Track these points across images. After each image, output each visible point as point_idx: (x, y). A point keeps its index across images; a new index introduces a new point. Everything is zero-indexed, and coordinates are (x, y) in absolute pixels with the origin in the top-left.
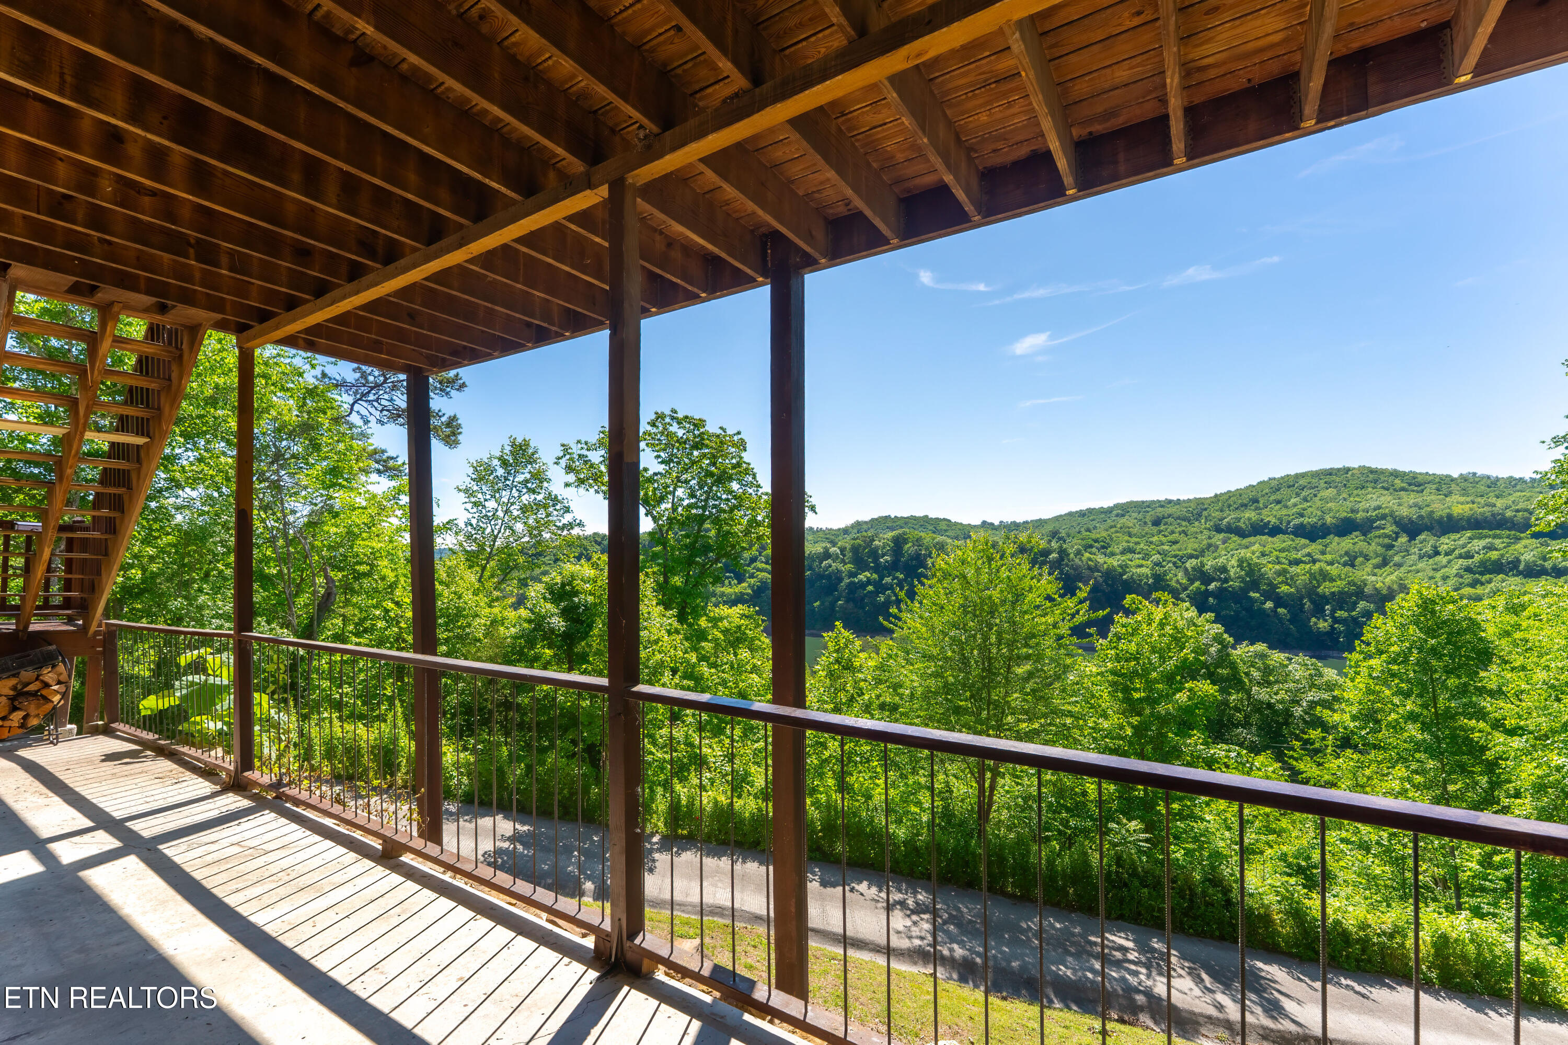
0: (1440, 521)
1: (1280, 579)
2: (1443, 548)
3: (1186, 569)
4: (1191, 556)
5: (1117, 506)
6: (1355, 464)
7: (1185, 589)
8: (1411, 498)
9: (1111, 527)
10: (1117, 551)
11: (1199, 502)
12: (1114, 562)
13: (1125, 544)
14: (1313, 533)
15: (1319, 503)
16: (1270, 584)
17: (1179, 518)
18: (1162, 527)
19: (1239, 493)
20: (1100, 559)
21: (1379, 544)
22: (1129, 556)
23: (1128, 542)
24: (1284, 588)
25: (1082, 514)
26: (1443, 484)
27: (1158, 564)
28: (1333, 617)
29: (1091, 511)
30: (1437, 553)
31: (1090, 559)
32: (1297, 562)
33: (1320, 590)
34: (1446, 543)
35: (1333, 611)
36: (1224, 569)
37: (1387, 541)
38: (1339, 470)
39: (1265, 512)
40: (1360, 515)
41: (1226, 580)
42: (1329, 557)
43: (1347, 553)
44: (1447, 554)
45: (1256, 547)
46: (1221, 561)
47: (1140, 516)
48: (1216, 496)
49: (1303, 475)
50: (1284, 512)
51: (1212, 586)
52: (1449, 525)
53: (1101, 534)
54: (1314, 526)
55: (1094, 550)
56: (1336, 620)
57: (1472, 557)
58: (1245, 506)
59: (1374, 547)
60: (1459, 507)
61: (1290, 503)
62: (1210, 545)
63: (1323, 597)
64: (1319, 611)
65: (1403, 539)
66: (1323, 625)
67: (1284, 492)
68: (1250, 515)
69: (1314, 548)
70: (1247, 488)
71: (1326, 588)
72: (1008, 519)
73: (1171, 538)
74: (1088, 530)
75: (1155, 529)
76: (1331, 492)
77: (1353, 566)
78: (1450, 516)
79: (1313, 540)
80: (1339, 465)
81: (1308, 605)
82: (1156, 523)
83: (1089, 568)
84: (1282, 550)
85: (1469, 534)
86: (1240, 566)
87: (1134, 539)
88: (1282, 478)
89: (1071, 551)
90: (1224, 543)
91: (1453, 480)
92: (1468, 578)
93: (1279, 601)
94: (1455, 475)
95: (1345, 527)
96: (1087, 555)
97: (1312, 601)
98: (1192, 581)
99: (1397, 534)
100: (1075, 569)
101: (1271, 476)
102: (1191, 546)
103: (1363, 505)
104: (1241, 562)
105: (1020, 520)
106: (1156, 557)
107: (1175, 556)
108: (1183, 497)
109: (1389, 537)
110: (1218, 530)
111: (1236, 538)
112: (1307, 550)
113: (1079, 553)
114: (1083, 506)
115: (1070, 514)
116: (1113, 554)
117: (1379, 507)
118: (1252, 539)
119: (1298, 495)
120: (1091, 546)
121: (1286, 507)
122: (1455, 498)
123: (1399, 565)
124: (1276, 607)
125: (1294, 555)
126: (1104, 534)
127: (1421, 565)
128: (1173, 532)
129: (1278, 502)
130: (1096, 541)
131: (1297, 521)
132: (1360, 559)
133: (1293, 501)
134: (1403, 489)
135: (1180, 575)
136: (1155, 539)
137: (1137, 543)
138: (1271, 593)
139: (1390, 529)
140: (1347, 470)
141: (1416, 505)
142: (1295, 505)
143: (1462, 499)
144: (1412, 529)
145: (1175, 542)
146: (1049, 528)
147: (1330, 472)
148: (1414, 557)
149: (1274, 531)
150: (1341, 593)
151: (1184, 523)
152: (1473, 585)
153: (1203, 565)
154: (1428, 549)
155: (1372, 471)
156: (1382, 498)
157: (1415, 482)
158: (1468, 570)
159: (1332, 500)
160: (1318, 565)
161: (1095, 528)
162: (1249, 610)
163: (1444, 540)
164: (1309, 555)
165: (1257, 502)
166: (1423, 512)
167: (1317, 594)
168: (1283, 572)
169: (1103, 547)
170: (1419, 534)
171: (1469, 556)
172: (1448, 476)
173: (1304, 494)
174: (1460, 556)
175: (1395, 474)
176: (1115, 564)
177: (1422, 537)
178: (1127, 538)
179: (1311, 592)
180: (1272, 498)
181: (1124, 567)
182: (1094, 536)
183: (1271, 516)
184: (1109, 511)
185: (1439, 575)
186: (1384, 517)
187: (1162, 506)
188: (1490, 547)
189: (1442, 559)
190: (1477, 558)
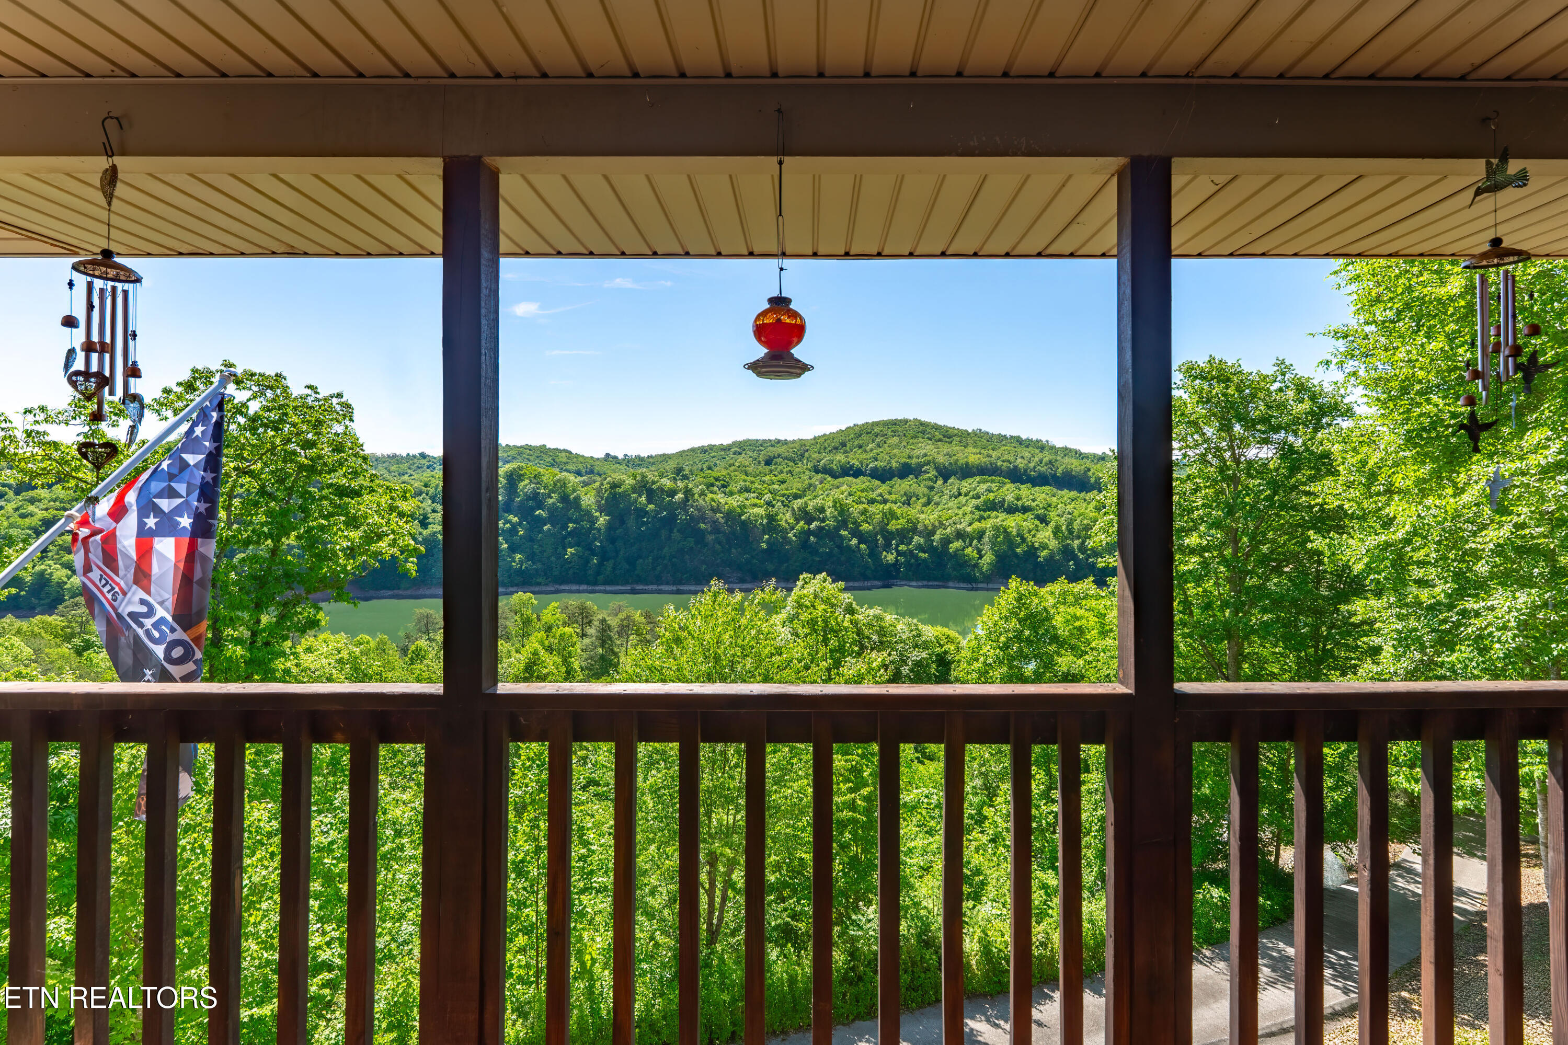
0: (961, 468)
1: (862, 518)
2: (964, 490)
3: (793, 509)
4: (796, 497)
5: (735, 444)
6: (910, 417)
7: (793, 528)
8: (945, 448)
9: (730, 465)
10: (735, 490)
11: (802, 443)
12: (733, 502)
13: (743, 483)
14: (883, 475)
15: (888, 449)
16: (855, 523)
17: (786, 458)
18: (773, 467)
19: (832, 436)
20: (721, 498)
21: (926, 486)
22: (746, 495)
23: (745, 481)
24: (865, 526)
25: (704, 450)
26: (964, 437)
27: (769, 504)
28: (897, 551)
29: (712, 447)
30: (960, 494)
31: (713, 500)
32: (872, 502)
33: (889, 527)
34: (966, 485)
35: (897, 546)
36: (822, 510)
37: (930, 484)
38: (901, 421)
39: (851, 455)
40: (914, 461)
41: (823, 520)
42: (893, 497)
43: (905, 494)
44: (966, 495)
45: (844, 488)
46: (819, 502)
47: (755, 454)
48: (815, 438)
49: (877, 424)
50: (864, 456)
51: (813, 526)
52: (966, 472)
53: (720, 472)
54: (884, 469)
55: (715, 488)
56: (899, 553)
57: (979, 498)
58: (836, 448)
59: (922, 490)
60: (972, 456)
61: (868, 448)
62: (810, 485)
63: (891, 533)
64: (887, 547)
65: (940, 482)
66: (891, 558)
67: (864, 437)
68: (840, 457)
69: (884, 488)
70: (838, 432)
71: (894, 526)
72: (632, 453)
73: (780, 477)
74: (709, 468)
75: (767, 468)
76: (895, 440)
77: (909, 504)
78: (967, 463)
79: (883, 482)
80: (900, 417)
81: (881, 540)
82: (768, 462)
83: (712, 509)
84: (862, 491)
85: (978, 479)
86: (834, 506)
87: (750, 478)
88: (863, 425)
89: (696, 490)
90: (821, 483)
91: (969, 434)
92: (978, 514)
93: (862, 538)
94: (970, 431)
95: (906, 471)
96: (710, 496)
97: (883, 537)
98: (797, 521)
99: (936, 477)
100: (699, 510)
101: (856, 423)
102: (795, 486)
103: (916, 453)
104: (835, 502)
105: (644, 454)
106: (768, 497)
107: (783, 495)
108: (790, 438)
109: (931, 480)
110: (817, 471)
111: (829, 479)
112: (879, 491)
113: (702, 494)
114: (705, 443)
115: (693, 450)
116: (731, 494)
117: (925, 455)
118: (841, 480)
119: (873, 441)
120: (712, 485)
121: (865, 451)
122: (971, 449)
123: (937, 504)
124: (859, 543)
125: (873, 495)
126: (724, 472)
127: (951, 504)
128: (781, 472)
129: (860, 447)
130: (717, 479)
131: (872, 465)
132: (914, 499)
133: (870, 446)
134: (940, 440)
135: (788, 515)
136: (767, 478)
137: (752, 482)
138: (856, 533)
139: (933, 473)
140: (906, 421)
141: (948, 454)
142: (872, 450)
143: (974, 450)
144: (945, 473)
145: (783, 482)
146: (672, 465)
147: (894, 423)
148: (946, 497)
149: (857, 473)
150: (903, 529)
151: (791, 464)
152: (980, 520)
153: (806, 505)
154: (955, 491)
155: (922, 424)
156: (928, 447)
157: (947, 435)
158: (977, 508)
159: (896, 447)
160: (888, 505)
161: (715, 465)
162: (840, 547)
163: (964, 483)
164: (881, 495)
165: (845, 446)
166: (952, 460)
167: (887, 531)
168: (864, 512)
169: (723, 486)
170: (949, 478)
171: (977, 497)
172: (966, 431)
173: (878, 440)
174: (973, 497)
175: (936, 427)
176: (735, 504)
177: (950, 481)
178: (744, 477)
179: (883, 530)
180: (856, 443)
181: (742, 507)
182: (715, 474)
183: (855, 459)
184: (726, 449)
185: (961, 512)
186: (928, 463)
187: (773, 446)
188: (990, 490)
189: (962, 499)
190: (982, 499)
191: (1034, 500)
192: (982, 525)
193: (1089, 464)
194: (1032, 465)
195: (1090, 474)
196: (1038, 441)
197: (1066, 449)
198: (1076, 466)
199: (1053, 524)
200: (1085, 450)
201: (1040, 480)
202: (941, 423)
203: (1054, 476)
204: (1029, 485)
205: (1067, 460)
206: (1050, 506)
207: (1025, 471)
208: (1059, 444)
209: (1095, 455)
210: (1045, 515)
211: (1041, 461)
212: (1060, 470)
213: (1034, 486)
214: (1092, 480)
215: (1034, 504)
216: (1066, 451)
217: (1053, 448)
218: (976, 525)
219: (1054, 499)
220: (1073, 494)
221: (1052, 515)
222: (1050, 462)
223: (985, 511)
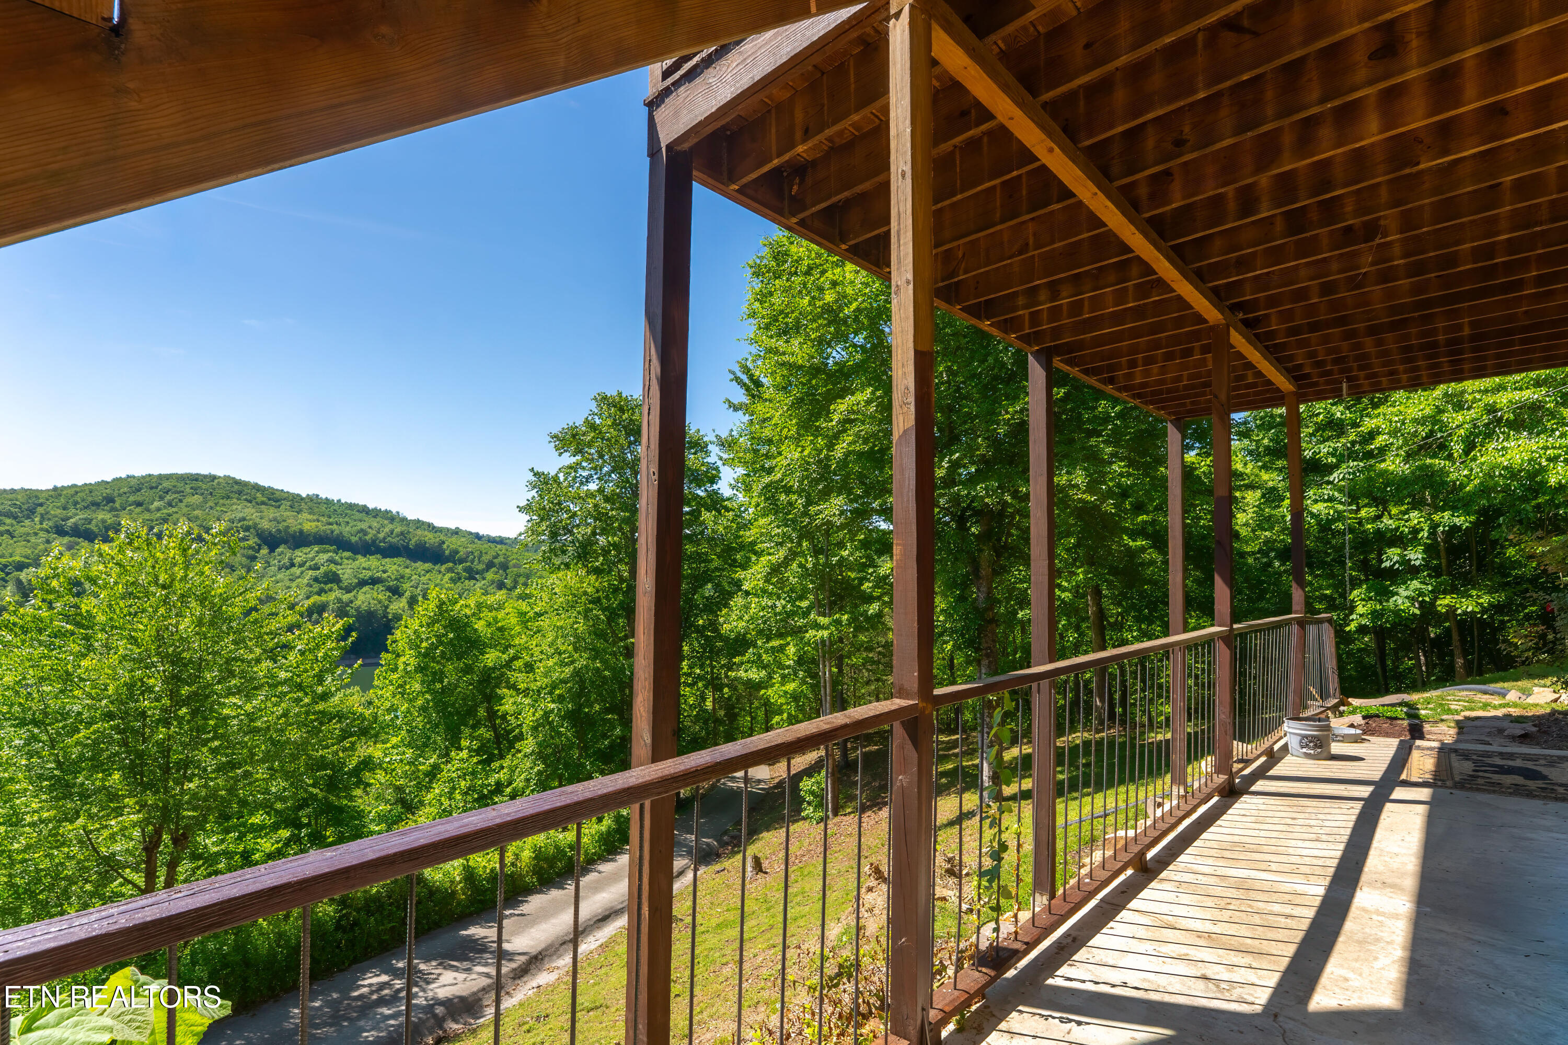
0: (293, 536)
2: (298, 560)
6: (220, 473)
8: (271, 513)
11: (30, 494)
15: (185, 510)
17: (1, 513)
19: (88, 488)
21: (243, 555)
26: (295, 502)
30: (293, 565)
34: (300, 555)
37: (251, 552)
38: (205, 476)
44: (301, 566)
48: (55, 489)
49: (168, 477)
52: (300, 540)
57: (319, 569)
58: (96, 504)
60: (308, 524)
61: (153, 507)
65: (264, 551)
67: (145, 494)
68: (103, 516)
70: (99, 484)
76: (197, 499)
78: (301, 531)
80: (204, 472)
85: (316, 548)
88: (143, 477)
91: (302, 499)
92: (316, 586)
94: (304, 495)
99: (259, 545)
101: (130, 473)
103: (229, 515)
109: (251, 548)
110: (61, 532)
117: (244, 519)
119: (161, 498)
121: (148, 510)
122: (305, 515)
127: (280, 576)
129: (139, 504)
133: (156, 504)
134: (263, 503)
139: (253, 541)
140: (213, 478)
141: (275, 519)
142: (159, 509)
143: (310, 517)
144: (271, 541)
147: (195, 478)
148: (273, 568)
151: (8, 521)
152: (319, 594)
154: (286, 561)
155: (237, 482)
156: (246, 510)
157: (273, 497)
158: (316, 580)
159: (200, 507)
163: (298, 552)
165: (113, 501)
166: (281, 527)
170: (278, 547)
171: (316, 568)
172: (298, 495)
173: (168, 498)
174: (310, 568)
175: (257, 487)
177: (279, 550)
180: (132, 499)
185: (294, 584)
186: (248, 529)
188: (331, 561)
189: (296, 571)
190: (323, 569)
191: (384, 572)
192: (323, 598)
193: (442, 538)
194: (381, 536)
195: (445, 546)
196: (387, 512)
197: (418, 521)
198: (430, 538)
199: (408, 594)
200: (438, 523)
201: (391, 551)
202: (264, 482)
203: (406, 548)
204: (379, 556)
205: (419, 532)
206: (403, 577)
207: (374, 541)
208: (411, 516)
209: (448, 530)
210: (398, 588)
211: (392, 532)
212: (413, 542)
213: (385, 557)
214: (447, 552)
215: (385, 575)
216: (419, 524)
217: (404, 520)
218: (315, 599)
219: (408, 571)
220: (428, 566)
221: (406, 586)
222: (402, 533)
223: (326, 583)
